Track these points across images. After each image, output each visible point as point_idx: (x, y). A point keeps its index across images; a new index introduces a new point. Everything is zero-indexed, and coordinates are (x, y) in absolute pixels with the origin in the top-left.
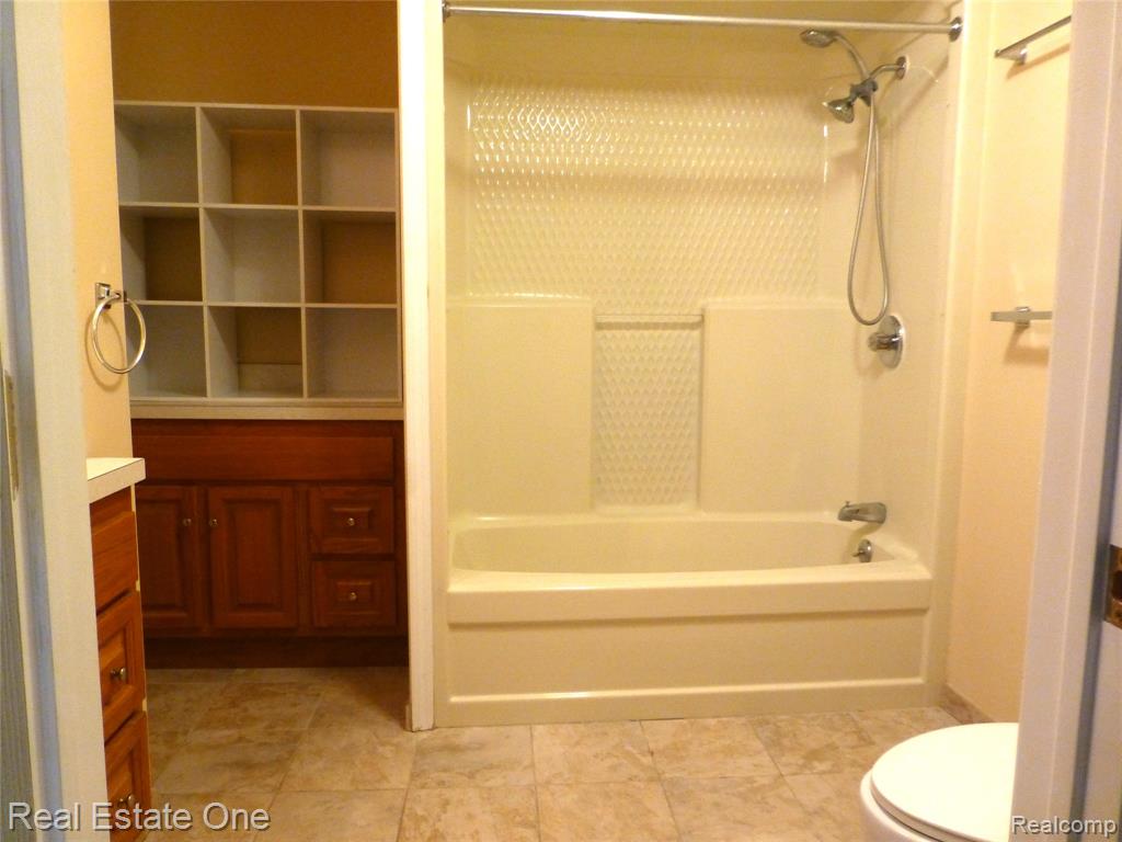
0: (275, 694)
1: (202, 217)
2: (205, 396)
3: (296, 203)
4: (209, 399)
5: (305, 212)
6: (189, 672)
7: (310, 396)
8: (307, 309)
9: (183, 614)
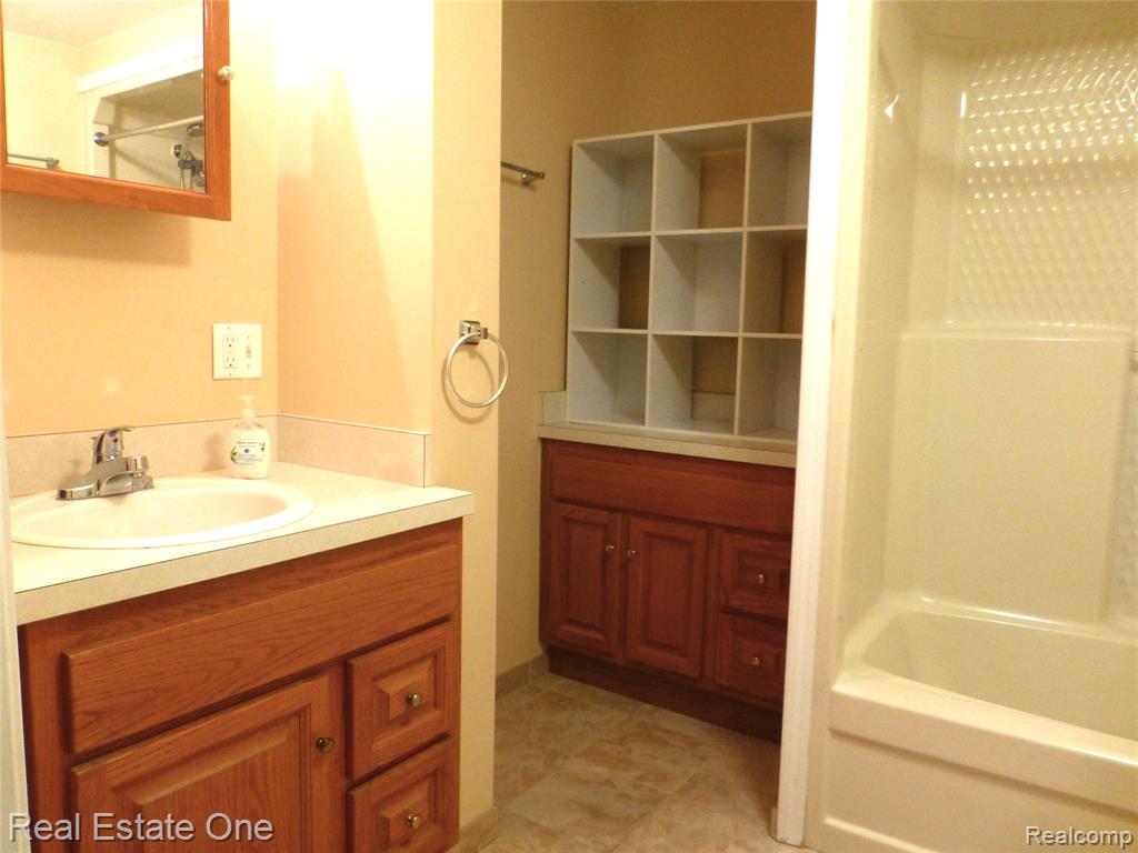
0: (665, 743)
1: (654, 244)
2: (643, 424)
3: (741, 225)
4: (647, 428)
5: (751, 234)
6: (606, 693)
7: (740, 434)
8: (745, 339)
9: (600, 637)
